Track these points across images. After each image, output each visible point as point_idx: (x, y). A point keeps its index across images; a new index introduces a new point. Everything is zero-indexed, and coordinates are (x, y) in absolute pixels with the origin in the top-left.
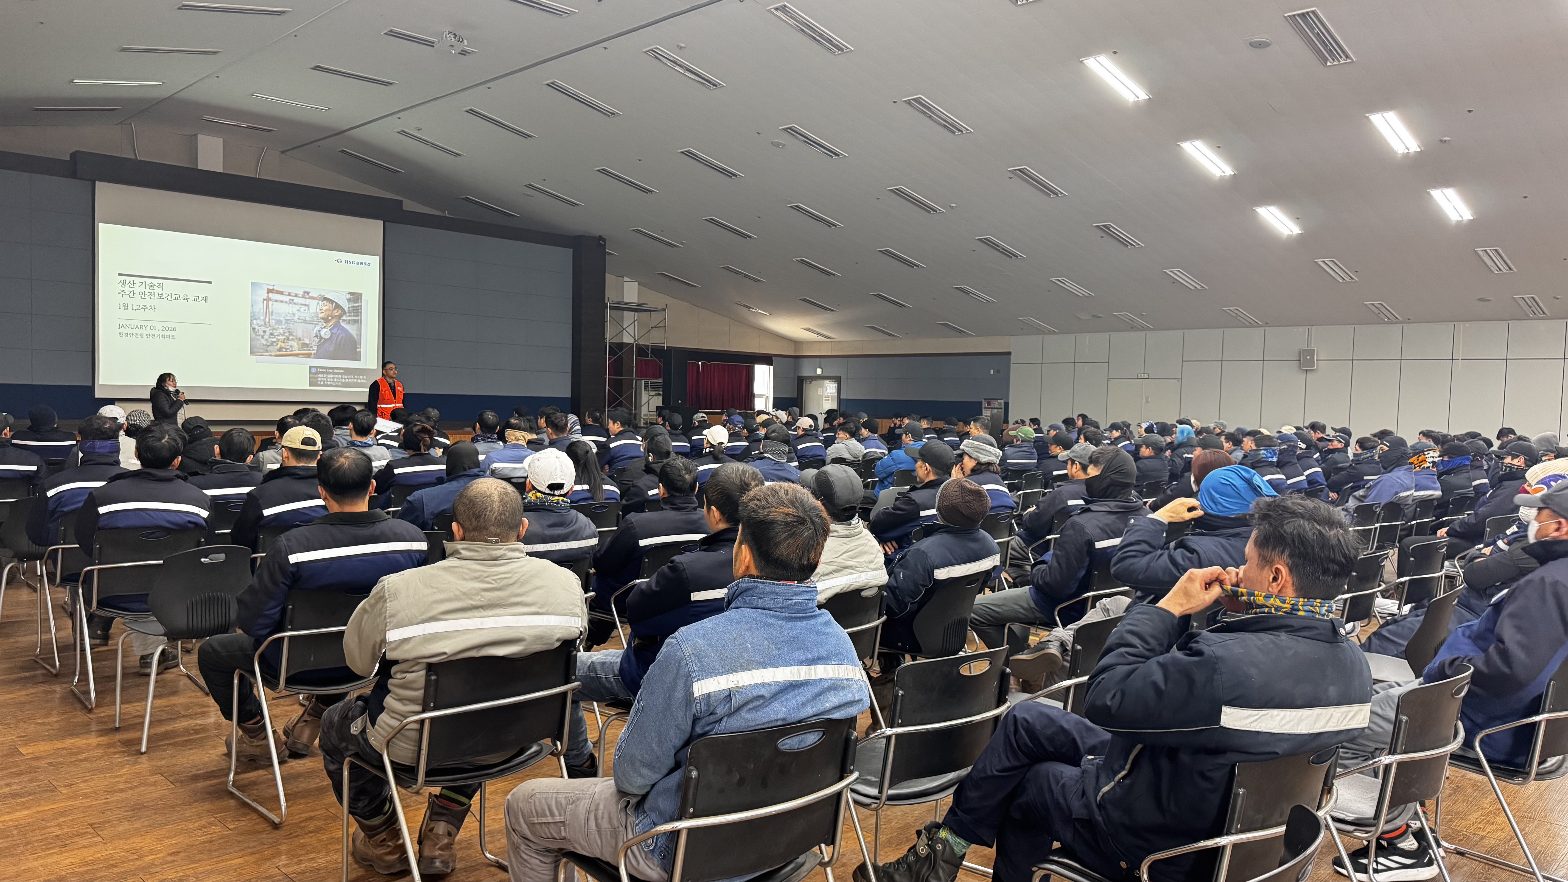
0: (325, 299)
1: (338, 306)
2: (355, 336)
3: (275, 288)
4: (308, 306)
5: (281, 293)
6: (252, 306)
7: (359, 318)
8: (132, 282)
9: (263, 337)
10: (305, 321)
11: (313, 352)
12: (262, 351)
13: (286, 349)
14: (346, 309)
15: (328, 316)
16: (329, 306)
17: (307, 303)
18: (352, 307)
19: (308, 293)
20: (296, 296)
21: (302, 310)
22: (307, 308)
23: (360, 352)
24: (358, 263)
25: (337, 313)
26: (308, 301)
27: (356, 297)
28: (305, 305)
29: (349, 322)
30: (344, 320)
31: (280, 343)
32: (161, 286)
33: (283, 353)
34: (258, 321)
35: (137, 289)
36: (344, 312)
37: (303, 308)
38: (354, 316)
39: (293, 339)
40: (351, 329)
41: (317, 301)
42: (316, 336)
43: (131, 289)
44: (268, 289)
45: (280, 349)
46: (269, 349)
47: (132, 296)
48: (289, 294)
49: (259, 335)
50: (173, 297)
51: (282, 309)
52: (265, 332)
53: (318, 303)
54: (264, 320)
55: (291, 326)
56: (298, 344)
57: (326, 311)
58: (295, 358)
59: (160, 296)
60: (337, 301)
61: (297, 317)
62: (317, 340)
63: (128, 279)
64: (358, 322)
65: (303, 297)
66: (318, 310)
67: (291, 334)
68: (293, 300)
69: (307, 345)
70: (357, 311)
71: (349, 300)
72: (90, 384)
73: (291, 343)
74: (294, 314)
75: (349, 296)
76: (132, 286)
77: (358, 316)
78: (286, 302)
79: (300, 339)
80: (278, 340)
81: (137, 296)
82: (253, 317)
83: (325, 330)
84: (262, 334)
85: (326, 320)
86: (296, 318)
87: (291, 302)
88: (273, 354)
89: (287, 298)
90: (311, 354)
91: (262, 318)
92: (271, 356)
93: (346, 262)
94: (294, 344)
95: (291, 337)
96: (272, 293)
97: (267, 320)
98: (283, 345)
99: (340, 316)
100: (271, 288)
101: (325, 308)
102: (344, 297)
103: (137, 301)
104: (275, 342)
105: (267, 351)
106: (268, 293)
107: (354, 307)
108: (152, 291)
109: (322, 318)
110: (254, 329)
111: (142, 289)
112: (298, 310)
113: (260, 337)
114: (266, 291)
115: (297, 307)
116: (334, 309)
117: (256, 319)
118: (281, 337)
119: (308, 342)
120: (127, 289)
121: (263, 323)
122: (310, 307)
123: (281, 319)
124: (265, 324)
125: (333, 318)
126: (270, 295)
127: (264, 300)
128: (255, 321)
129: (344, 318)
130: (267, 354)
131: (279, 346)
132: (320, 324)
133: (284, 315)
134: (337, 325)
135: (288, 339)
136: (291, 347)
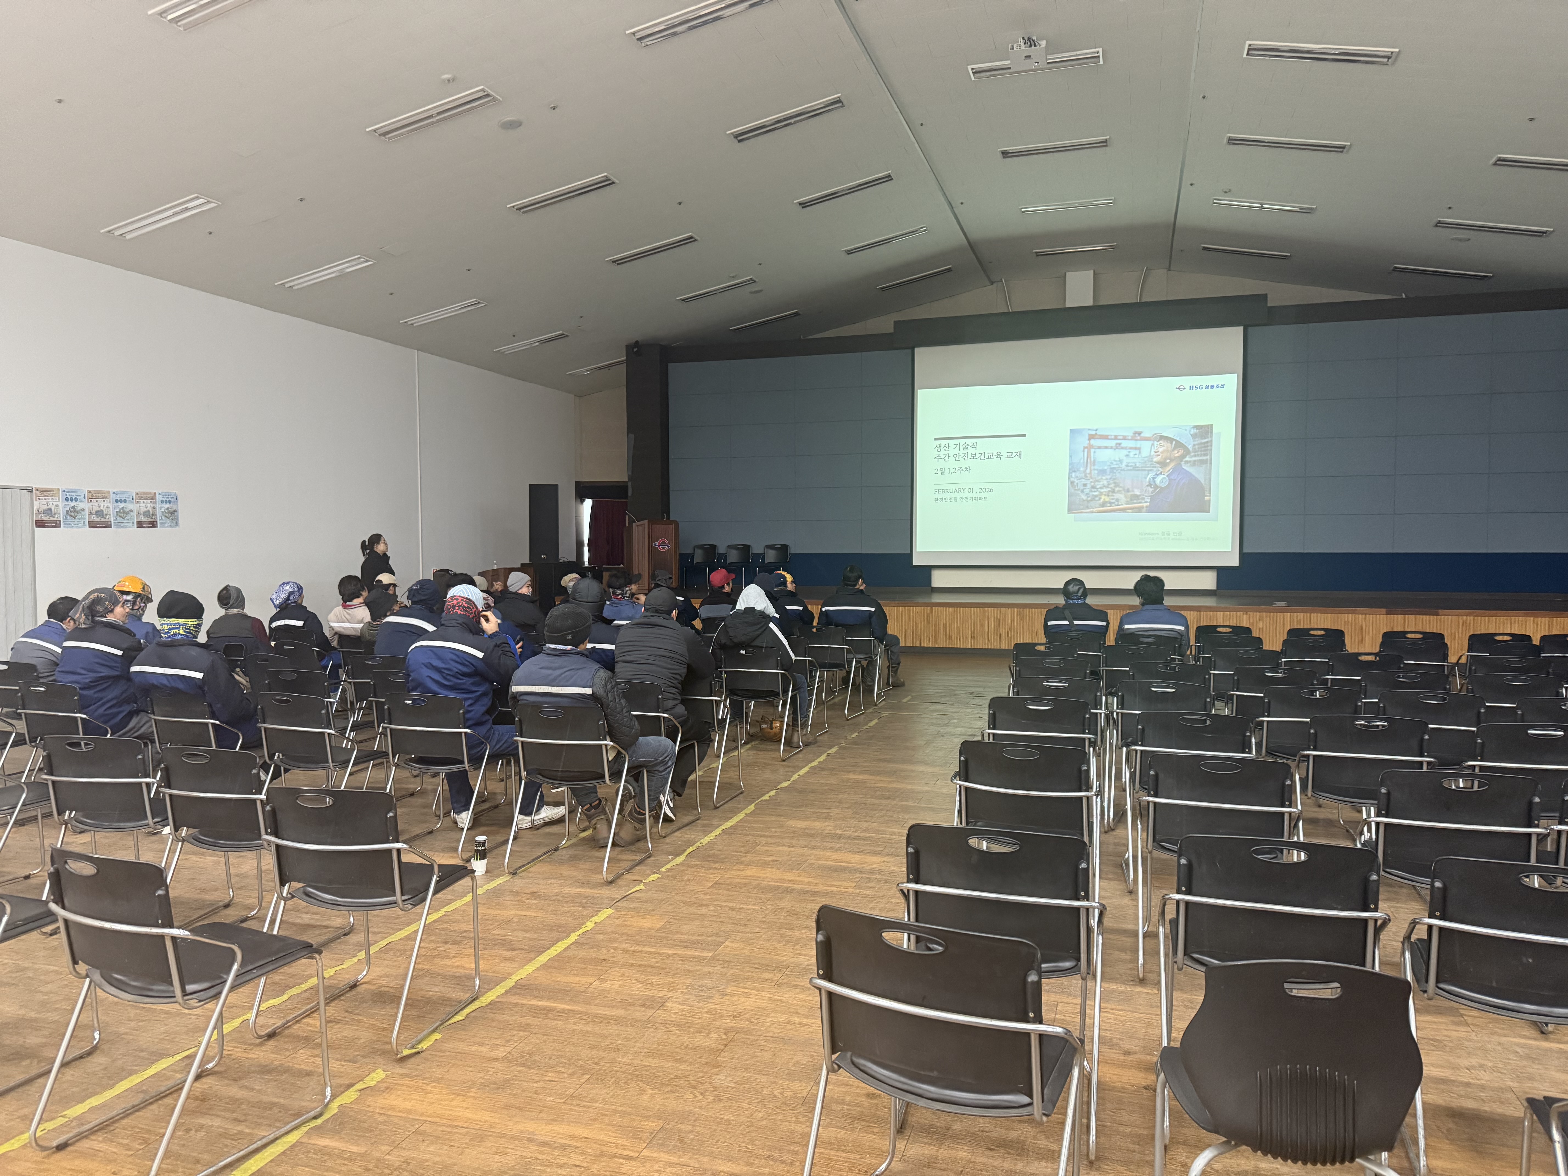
0: (1162, 438)
1: (1179, 445)
2: (1203, 482)
3: (1099, 433)
4: (1139, 449)
5: (1105, 437)
6: (1071, 456)
7: (1208, 457)
8: (947, 446)
9: (1082, 491)
10: (1135, 468)
11: (1145, 505)
12: (1082, 507)
13: (1110, 503)
14: (1190, 447)
15: (1166, 459)
16: (1165, 446)
17: (1138, 446)
18: (1198, 444)
19: (1140, 433)
20: (1125, 438)
21: (1131, 455)
22: (1137, 452)
23: (1210, 500)
24: (1207, 387)
25: (1176, 454)
26: (1138, 444)
27: (1205, 431)
28: (1136, 448)
29: (1194, 463)
30: (1187, 462)
31: (1103, 497)
32: (974, 446)
33: (1108, 508)
34: (1078, 474)
35: (952, 452)
36: (1187, 452)
37: (1133, 452)
38: (1201, 455)
39: (1119, 492)
40: (1197, 472)
41: (1151, 442)
42: (1150, 485)
43: (946, 453)
44: (1090, 435)
45: (1104, 504)
46: (1092, 504)
47: (947, 459)
48: (1116, 438)
49: (1078, 490)
50: (986, 456)
51: (1105, 456)
52: (1085, 485)
53: (1153, 444)
54: (1085, 471)
55: (1118, 475)
56: (1126, 497)
57: (1162, 453)
58: (1122, 514)
59: (974, 456)
60: (1178, 439)
61: (1124, 464)
62: (1151, 490)
63: (943, 442)
64: (1207, 463)
65: (1133, 439)
66: (1153, 453)
67: (1117, 485)
68: (1120, 444)
69: (1137, 497)
70: (1206, 448)
71: (1194, 436)
72: (909, 552)
73: (1117, 496)
74: (1121, 461)
75: (1193, 431)
76: (947, 449)
77: (1206, 455)
78: (1112, 448)
79: (1128, 491)
80: (1101, 493)
81: (952, 459)
82: (1072, 469)
83: (1162, 476)
84: (1082, 488)
85: (1163, 464)
86: (1123, 466)
87: (1118, 446)
88: (1095, 510)
89: (1113, 443)
90: (1142, 507)
91: (1082, 469)
92: (1092, 512)
93: (1191, 388)
94: (1121, 496)
95: (1117, 489)
96: (1094, 438)
97: (1088, 471)
98: (1107, 499)
99: (1183, 456)
100: (1094, 433)
101: (1161, 449)
102: (1188, 432)
103: (952, 464)
104: (1096, 496)
105: (1088, 508)
106: (1089, 439)
107: (1202, 443)
108: (965, 452)
109: (1158, 463)
110: (1072, 483)
111: (956, 451)
112: (1127, 456)
113: (1079, 492)
114: (1087, 437)
115: (1125, 452)
116: (1173, 450)
117: (1075, 471)
118: (1105, 490)
119: (1138, 493)
120: (942, 453)
121: (1083, 475)
122: (1142, 451)
123: (1106, 468)
124: (1086, 476)
125: (1171, 460)
126: (1092, 442)
127: (1085, 448)
128: (1073, 474)
129: (1187, 459)
130: (1088, 510)
131: (1102, 500)
132: (1155, 469)
133: (1109, 464)
134: (1178, 469)
135: (1113, 491)
136: (1117, 500)
